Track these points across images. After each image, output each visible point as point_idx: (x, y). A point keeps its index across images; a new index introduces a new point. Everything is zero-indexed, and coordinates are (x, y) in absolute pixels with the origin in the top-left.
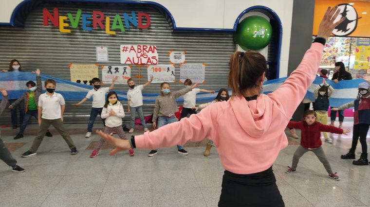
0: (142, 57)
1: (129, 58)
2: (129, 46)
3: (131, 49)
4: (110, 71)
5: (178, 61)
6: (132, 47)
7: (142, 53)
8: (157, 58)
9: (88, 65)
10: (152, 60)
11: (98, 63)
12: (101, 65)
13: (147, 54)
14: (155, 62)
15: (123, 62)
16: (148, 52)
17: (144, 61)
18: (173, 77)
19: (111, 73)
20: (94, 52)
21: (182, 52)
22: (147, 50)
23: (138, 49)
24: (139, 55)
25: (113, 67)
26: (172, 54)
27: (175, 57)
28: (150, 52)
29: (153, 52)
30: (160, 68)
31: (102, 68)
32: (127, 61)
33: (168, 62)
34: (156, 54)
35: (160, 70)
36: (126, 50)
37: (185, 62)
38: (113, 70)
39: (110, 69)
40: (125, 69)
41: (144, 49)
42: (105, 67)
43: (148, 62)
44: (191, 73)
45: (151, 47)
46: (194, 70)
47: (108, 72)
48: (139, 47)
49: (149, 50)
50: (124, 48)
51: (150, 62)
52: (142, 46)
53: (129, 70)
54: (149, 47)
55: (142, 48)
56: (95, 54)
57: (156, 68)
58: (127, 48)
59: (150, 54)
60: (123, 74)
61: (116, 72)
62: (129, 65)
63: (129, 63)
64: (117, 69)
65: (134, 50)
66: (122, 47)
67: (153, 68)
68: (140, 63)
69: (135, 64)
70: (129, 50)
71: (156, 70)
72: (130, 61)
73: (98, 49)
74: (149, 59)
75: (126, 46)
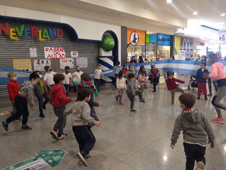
0: (57, 54)
1: (49, 55)
2: (49, 48)
3: (50, 50)
4: (38, 63)
5: (75, 56)
6: (51, 48)
7: (57, 51)
8: (65, 55)
9: (25, 60)
10: (62, 56)
11: (31, 58)
12: (32, 59)
13: (59, 52)
14: (64, 57)
15: (46, 57)
16: (60, 51)
17: (58, 56)
18: (73, 65)
19: (40, 64)
20: (28, 51)
21: (77, 52)
22: (59, 50)
23: (54, 49)
24: (55, 53)
25: (41, 60)
26: (72, 53)
27: (73, 54)
28: (61, 51)
29: (63, 51)
30: (66, 60)
31: (34, 61)
32: (48, 56)
33: (70, 57)
34: (64, 53)
35: (66, 61)
36: (48, 50)
37: (78, 57)
38: (40, 62)
39: (38, 62)
40: (47, 61)
41: (58, 50)
42: (35, 60)
43: (60, 57)
44: (81, 63)
45: (61, 49)
46: (83, 61)
47: (38, 64)
48: (55, 49)
49: (60, 50)
50: (46, 49)
51: (61, 57)
52: (56, 48)
53: (49, 62)
54: (60, 48)
55: (56, 49)
56: (29, 53)
57: (64, 60)
58: (48, 49)
59: (61, 53)
60: (47, 64)
61: (42, 63)
62: (49, 59)
63: (50, 58)
64: (43, 62)
65: (52, 50)
66: (45, 48)
67: (63, 60)
68: (56, 58)
69: (53, 58)
70: (49, 50)
71: (64, 61)
72: (50, 56)
73: (31, 49)
74: (61, 55)
75: (47, 48)
